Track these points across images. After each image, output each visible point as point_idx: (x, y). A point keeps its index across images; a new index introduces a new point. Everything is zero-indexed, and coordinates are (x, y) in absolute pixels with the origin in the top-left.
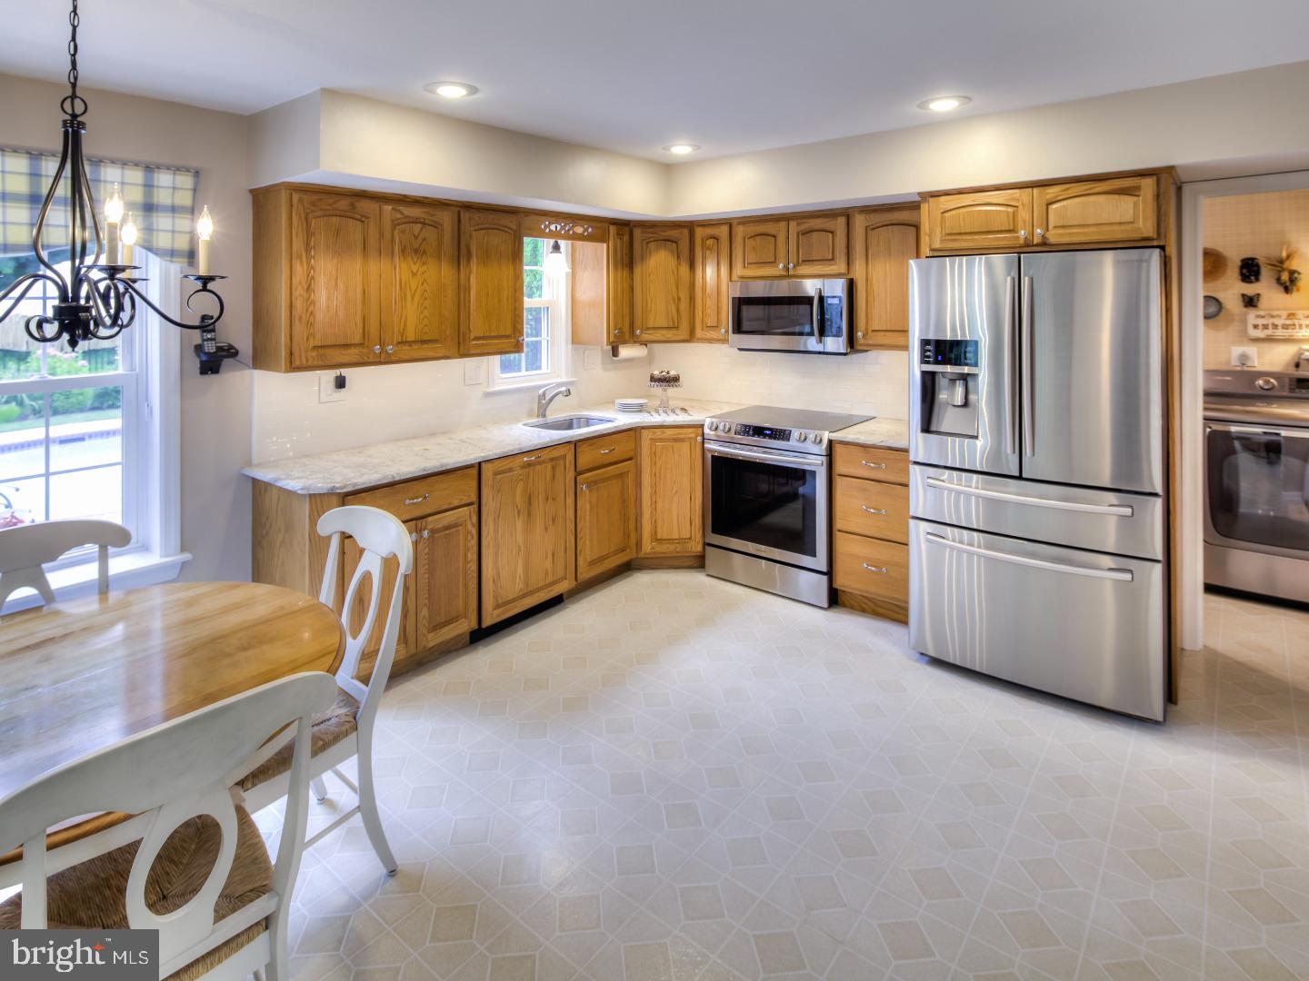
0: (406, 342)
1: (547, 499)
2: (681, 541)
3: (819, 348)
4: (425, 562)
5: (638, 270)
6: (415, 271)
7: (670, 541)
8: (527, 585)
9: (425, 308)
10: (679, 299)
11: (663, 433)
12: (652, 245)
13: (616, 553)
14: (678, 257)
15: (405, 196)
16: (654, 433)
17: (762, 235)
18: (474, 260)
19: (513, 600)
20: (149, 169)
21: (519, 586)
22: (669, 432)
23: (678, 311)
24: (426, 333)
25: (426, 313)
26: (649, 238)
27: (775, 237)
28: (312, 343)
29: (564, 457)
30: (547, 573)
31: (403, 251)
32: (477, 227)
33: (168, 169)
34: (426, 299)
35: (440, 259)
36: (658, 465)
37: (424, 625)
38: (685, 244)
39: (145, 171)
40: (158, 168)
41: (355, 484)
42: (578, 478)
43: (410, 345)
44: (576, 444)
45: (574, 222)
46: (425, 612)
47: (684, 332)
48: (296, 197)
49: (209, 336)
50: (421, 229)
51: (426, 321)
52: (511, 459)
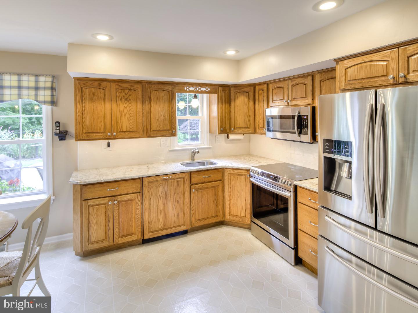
0: (122, 132)
1: (175, 194)
2: (242, 217)
3: (298, 139)
4: (117, 212)
5: (232, 105)
6: (126, 106)
7: (237, 216)
8: (165, 226)
9: (131, 119)
10: (250, 116)
11: (234, 171)
12: (238, 94)
13: (212, 217)
14: (249, 99)
15: (122, 80)
16: (230, 171)
17: (278, 87)
18: (152, 102)
19: (158, 231)
20: (37, 76)
21: (161, 225)
22: (236, 171)
23: (249, 120)
24: (131, 128)
25: (131, 121)
26: (237, 91)
27: (283, 88)
28: (84, 131)
29: (184, 178)
30: (174, 222)
31: (121, 99)
32: (154, 90)
33: (43, 76)
34: (131, 116)
35: (137, 102)
36: (232, 184)
37: (117, 235)
38: (252, 93)
39: (36, 77)
40: (40, 76)
41: (85, 182)
42: (191, 186)
43: (125, 133)
44: (191, 173)
45: (200, 86)
46: (117, 230)
47: (251, 130)
48: (77, 82)
49: (57, 128)
50: (129, 91)
51: (131, 124)
52: (156, 177)
